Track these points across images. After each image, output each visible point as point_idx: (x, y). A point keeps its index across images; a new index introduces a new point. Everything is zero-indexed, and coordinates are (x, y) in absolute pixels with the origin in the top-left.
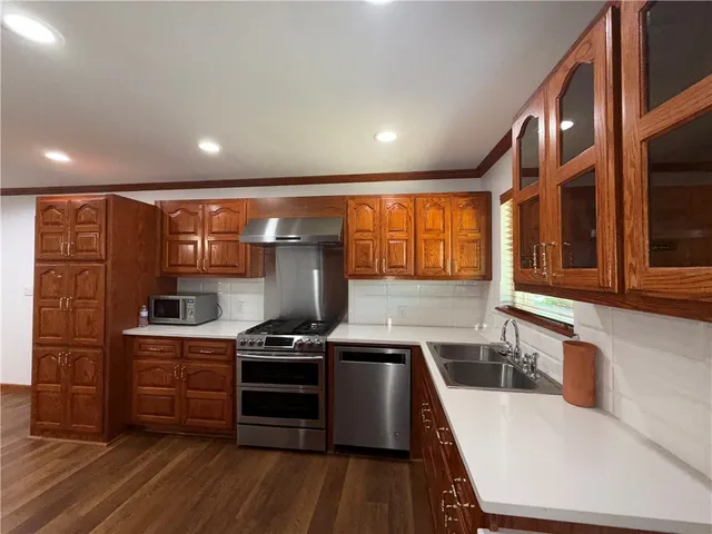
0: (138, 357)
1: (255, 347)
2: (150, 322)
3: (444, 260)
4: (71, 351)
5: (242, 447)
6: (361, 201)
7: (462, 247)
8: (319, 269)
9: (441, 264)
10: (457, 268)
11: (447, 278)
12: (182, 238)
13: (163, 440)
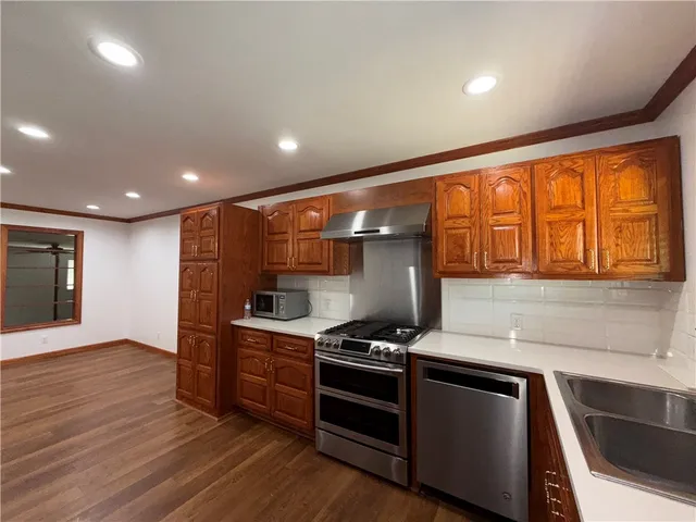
0: (242, 346)
1: (332, 349)
2: (253, 315)
3: (586, 251)
4: (198, 335)
5: (320, 453)
6: (453, 180)
7: (619, 229)
8: (416, 266)
9: (580, 256)
10: (609, 262)
11: (590, 276)
12: (277, 237)
13: (257, 426)
